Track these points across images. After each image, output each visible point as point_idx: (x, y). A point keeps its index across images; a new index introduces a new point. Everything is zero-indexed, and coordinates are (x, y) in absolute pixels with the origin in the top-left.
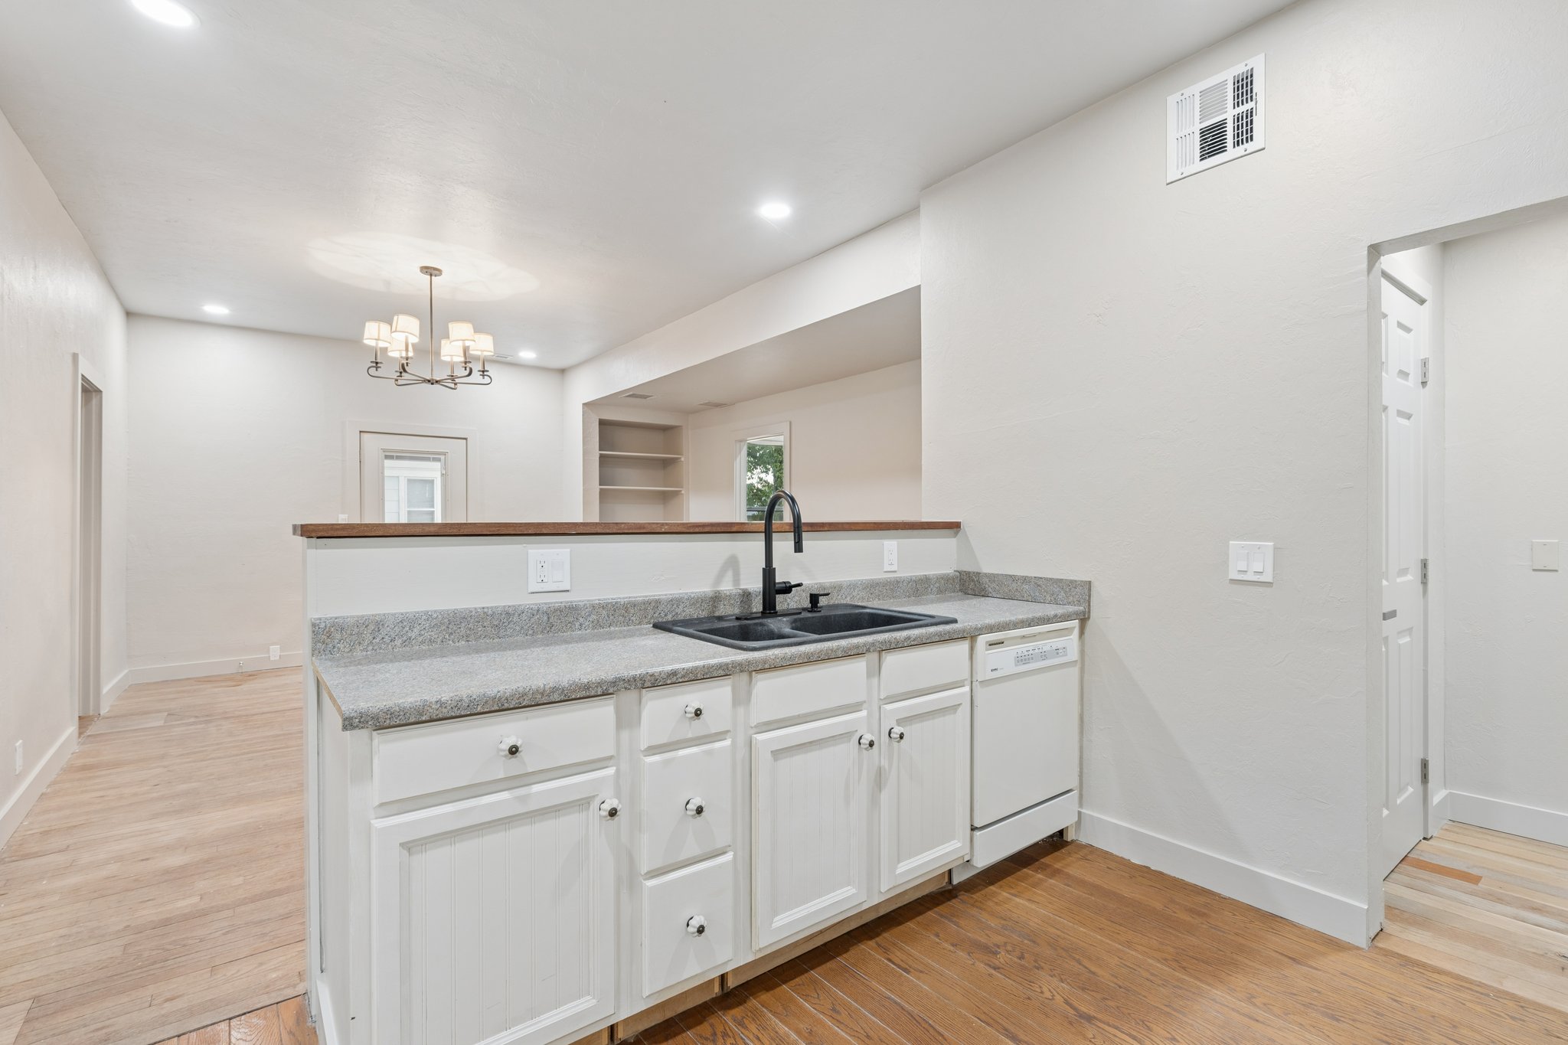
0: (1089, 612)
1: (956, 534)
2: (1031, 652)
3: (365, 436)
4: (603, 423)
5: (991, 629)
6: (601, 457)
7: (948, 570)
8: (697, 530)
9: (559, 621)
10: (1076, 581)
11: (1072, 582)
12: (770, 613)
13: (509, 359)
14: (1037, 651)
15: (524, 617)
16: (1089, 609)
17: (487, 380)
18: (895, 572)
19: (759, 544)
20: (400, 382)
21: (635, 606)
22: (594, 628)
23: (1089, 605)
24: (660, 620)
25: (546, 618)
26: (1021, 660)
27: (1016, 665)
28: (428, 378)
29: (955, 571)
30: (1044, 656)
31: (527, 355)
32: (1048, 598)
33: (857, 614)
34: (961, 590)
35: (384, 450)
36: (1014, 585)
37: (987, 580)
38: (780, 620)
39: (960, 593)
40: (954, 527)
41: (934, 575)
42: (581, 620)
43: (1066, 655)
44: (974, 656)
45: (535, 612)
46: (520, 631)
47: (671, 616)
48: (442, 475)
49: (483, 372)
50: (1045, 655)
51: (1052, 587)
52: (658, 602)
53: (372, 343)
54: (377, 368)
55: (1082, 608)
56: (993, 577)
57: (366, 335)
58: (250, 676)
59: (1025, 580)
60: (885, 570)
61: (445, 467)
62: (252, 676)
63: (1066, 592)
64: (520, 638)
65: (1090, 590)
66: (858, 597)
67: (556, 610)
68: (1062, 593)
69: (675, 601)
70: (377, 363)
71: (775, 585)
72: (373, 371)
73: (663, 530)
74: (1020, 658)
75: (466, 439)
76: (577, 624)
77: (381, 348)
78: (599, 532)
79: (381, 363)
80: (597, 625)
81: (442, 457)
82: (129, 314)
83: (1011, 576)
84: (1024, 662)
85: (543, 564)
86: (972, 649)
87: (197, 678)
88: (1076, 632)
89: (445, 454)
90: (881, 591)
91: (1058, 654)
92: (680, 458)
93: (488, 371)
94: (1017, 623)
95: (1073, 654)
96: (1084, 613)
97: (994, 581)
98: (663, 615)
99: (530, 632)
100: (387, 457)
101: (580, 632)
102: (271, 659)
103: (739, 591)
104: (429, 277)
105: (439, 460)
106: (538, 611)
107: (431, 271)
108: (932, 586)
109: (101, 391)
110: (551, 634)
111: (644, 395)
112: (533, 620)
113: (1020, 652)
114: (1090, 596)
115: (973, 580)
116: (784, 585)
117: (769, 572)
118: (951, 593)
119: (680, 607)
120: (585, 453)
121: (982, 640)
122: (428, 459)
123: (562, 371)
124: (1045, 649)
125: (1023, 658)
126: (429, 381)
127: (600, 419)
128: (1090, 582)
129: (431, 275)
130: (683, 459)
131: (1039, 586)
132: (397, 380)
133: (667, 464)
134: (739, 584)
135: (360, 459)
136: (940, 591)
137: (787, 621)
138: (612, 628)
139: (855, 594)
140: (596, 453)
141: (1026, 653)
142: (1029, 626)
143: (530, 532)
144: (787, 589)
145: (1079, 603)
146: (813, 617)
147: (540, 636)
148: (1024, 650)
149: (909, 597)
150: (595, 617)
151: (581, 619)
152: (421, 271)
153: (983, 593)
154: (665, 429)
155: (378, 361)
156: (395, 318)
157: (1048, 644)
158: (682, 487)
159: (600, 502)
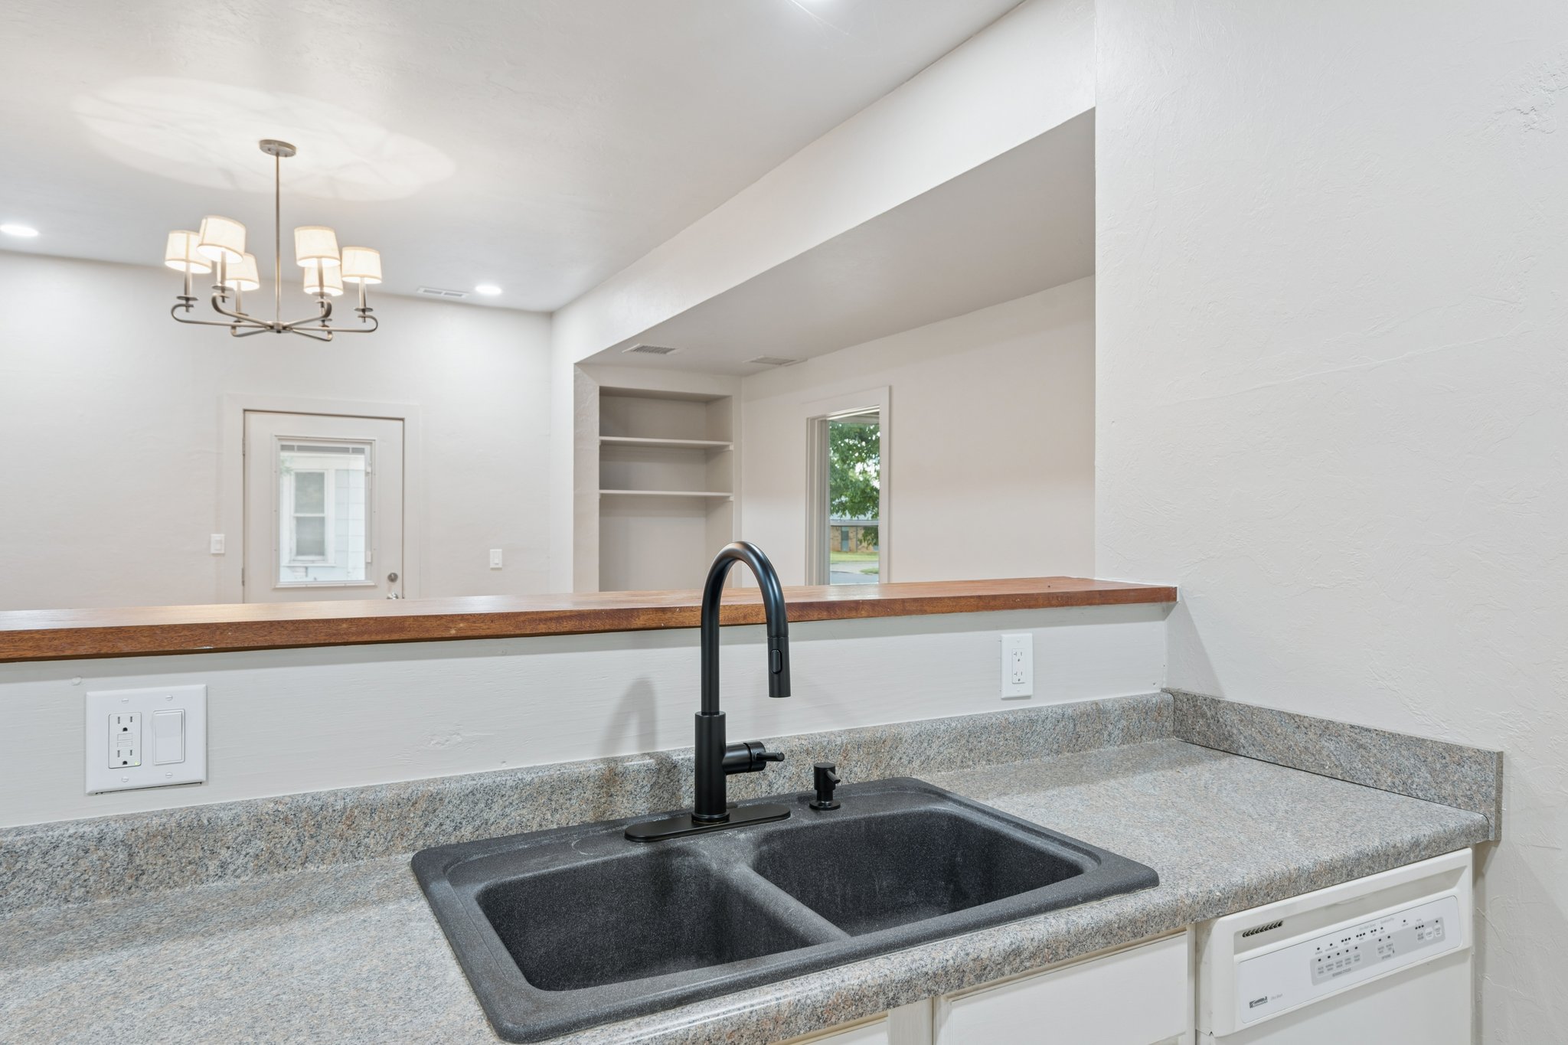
0: (1499, 827)
1: (1166, 613)
2: (1354, 942)
3: (251, 416)
4: (605, 393)
5: (1249, 897)
6: (604, 445)
7: (1148, 689)
8: (542, 628)
9: (160, 862)
10: (1460, 748)
11: (1449, 748)
12: (710, 820)
13: (464, 297)
14: (1369, 937)
15: (59, 858)
16: (1499, 819)
17: (370, 324)
18: (1028, 697)
19: (692, 654)
20: (239, 331)
21: (373, 811)
22: (259, 870)
23: (1499, 811)
24: (442, 840)
25: (122, 856)
26: (1328, 965)
27: (1315, 982)
28: (270, 323)
29: (1164, 691)
30: (1387, 948)
31: (489, 290)
32: (1387, 779)
33: (921, 815)
34: (1176, 733)
35: (280, 438)
36: (1299, 737)
37: (1236, 718)
38: (729, 839)
39: (1174, 739)
40: (1164, 597)
41: (1115, 700)
42: (225, 854)
43: (1443, 938)
44: (1203, 968)
45: (91, 845)
46: (46, 893)
47: (470, 828)
48: (367, 474)
49: (364, 311)
50: (1389, 946)
51: (1395, 754)
52: (435, 800)
53: (180, 267)
54: (188, 307)
55: (1478, 817)
56: (1249, 714)
57: (169, 254)
59: (1328, 729)
60: (1004, 695)
61: (371, 463)
63: (1432, 771)
64: (45, 912)
65: (1500, 773)
66: (939, 758)
67: (151, 836)
68: (1424, 772)
69: (485, 794)
70: (188, 299)
71: (723, 754)
72: (181, 313)
73: (453, 632)
74: (1326, 962)
75: (402, 419)
76: (213, 866)
77: (194, 275)
78: (278, 643)
79: (195, 299)
80: (268, 862)
81: (367, 448)
83: (1292, 717)
84: (1336, 970)
85: (125, 723)
86: (1197, 950)
88: (1467, 876)
89: (370, 443)
90: (991, 744)
91: (1421, 937)
92: (727, 446)
93: (371, 310)
94: (1319, 874)
95: (1459, 936)
96: (1485, 829)
97: (1252, 723)
98: (448, 826)
99: (78, 892)
100: (284, 448)
101: (220, 883)
103: (648, 761)
104: (275, 157)
105: (361, 451)
106: (100, 840)
107: (278, 149)
108: (1110, 727)
110: (137, 894)
111: (662, 349)
112: (84, 864)
113: (1325, 946)
114: (1499, 790)
115: (1203, 715)
116: (746, 752)
117: (710, 724)
118: (1154, 738)
119: (495, 807)
120: (578, 439)
121: (1226, 927)
122: (346, 450)
123: (550, 316)
124: (1387, 932)
125: (1334, 959)
126: (272, 327)
127: (599, 387)
128: (1500, 755)
129: (278, 155)
130: (732, 448)
131: (1361, 746)
132: (234, 327)
133: (711, 455)
134: (653, 743)
135: (244, 451)
136: (1129, 737)
137: (748, 840)
138: (311, 868)
139: (931, 753)
140: (595, 440)
141: (1342, 947)
142: (1350, 877)
143: (82, 651)
144: (756, 761)
145: (1470, 803)
146: (814, 827)
147: (107, 901)
148: (1336, 940)
149: (1058, 752)
150: (263, 845)
151: (223, 851)
152: (262, 148)
153: (1226, 746)
154: (708, 402)
155: (190, 295)
156: (204, 221)
157: (1393, 918)
158: (730, 491)
159: (601, 514)
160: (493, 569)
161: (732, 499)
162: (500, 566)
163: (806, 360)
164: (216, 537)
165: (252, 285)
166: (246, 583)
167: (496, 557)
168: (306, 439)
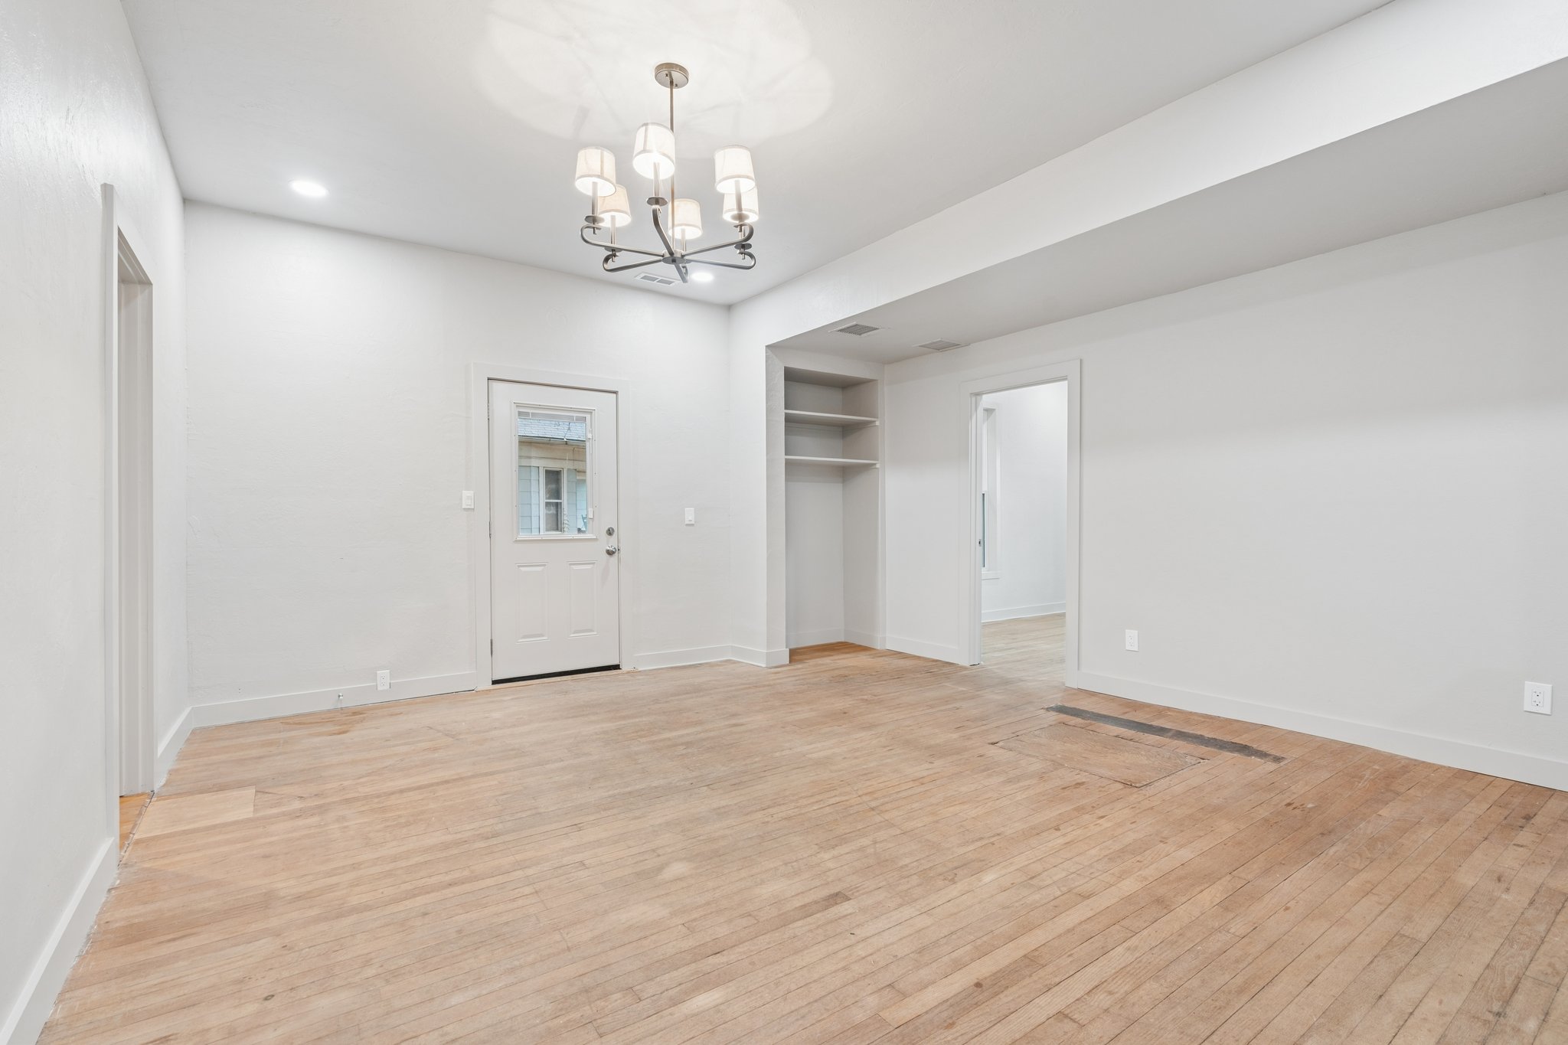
3: (495, 385)
4: (788, 373)
6: (787, 417)
35: (518, 405)
54: (595, 228)
58: (355, 714)
61: (591, 430)
62: (357, 714)
70: (595, 220)
75: (615, 393)
81: (588, 416)
82: (188, 201)
87: (283, 718)
89: (590, 412)
92: (874, 421)
100: (521, 414)
102: (379, 689)
105: (584, 420)
107: (673, 74)
109: (150, 284)
120: (769, 411)
123: (729, 308)
127: (785, 368)
130: (877, 423)
135: (489, 417)
140: (781, 413)
154: (846, 386)
158: (876, 459)
159: (787, 480)
160: (687, 525)
161: (878, 466)
162: (693, 522)
163: (969, 344)
164: (466, 494)
165: (623, 220)
166: (492, 536)
167: (690, 515)
168: (540, 407)
